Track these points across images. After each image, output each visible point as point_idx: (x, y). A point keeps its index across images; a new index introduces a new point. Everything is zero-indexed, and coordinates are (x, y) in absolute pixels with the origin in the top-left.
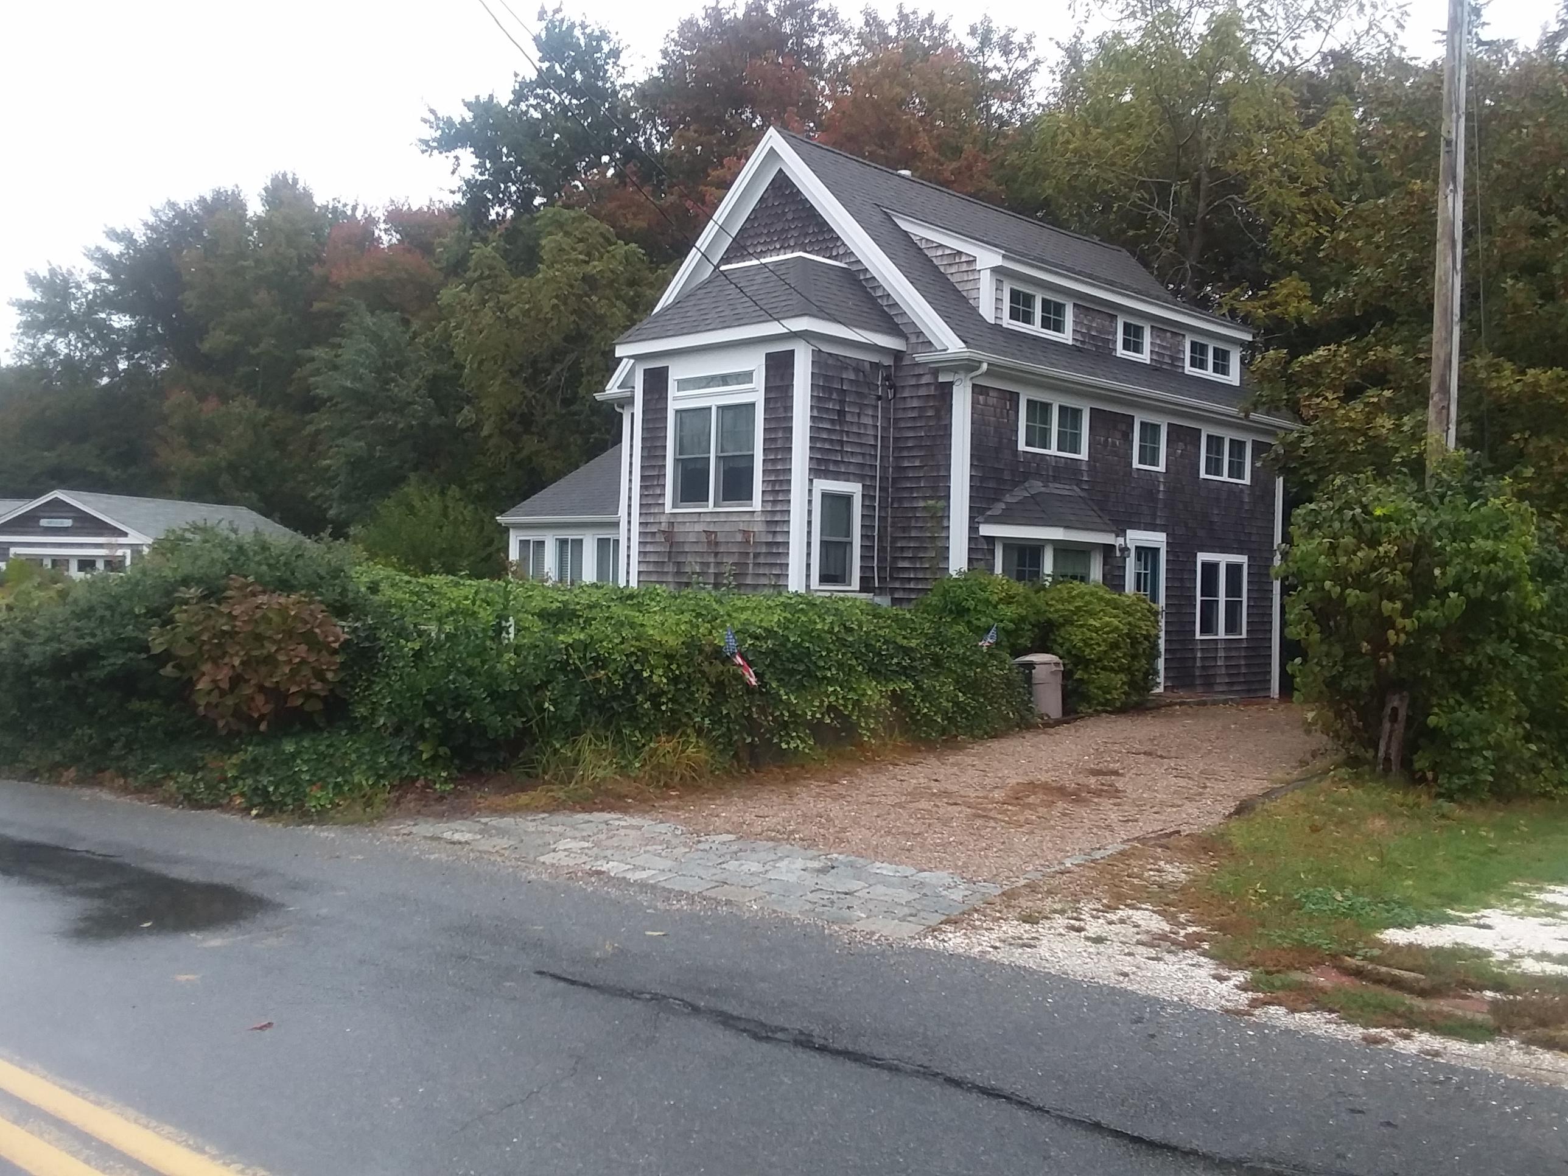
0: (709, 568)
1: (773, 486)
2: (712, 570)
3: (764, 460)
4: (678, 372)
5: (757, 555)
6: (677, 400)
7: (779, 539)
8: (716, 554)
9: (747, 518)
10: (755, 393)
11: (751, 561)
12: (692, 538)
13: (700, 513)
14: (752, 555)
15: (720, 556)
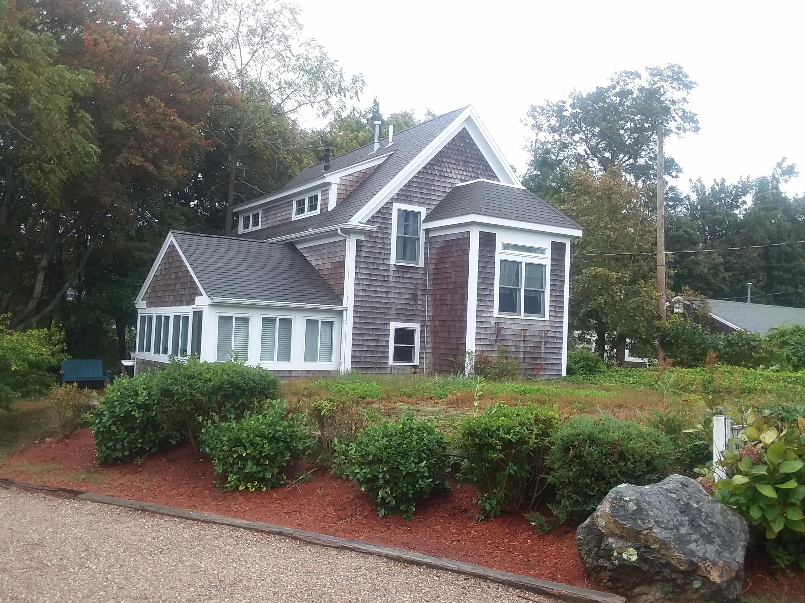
0: (520, 349)
1: (555, 308)
2: (521, 350)
3: (550, 295)
4: (501, 239)
5: (546, 343)
6: (500, 254)
7: (558, 335)
8: (524, 341)
9: (541, 323)
10: (546, 260)
11: (543, 345)
12: (509, 332)
13: (515, 319)
14: (543, 343)
15: (526, 342)
